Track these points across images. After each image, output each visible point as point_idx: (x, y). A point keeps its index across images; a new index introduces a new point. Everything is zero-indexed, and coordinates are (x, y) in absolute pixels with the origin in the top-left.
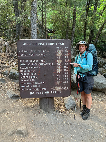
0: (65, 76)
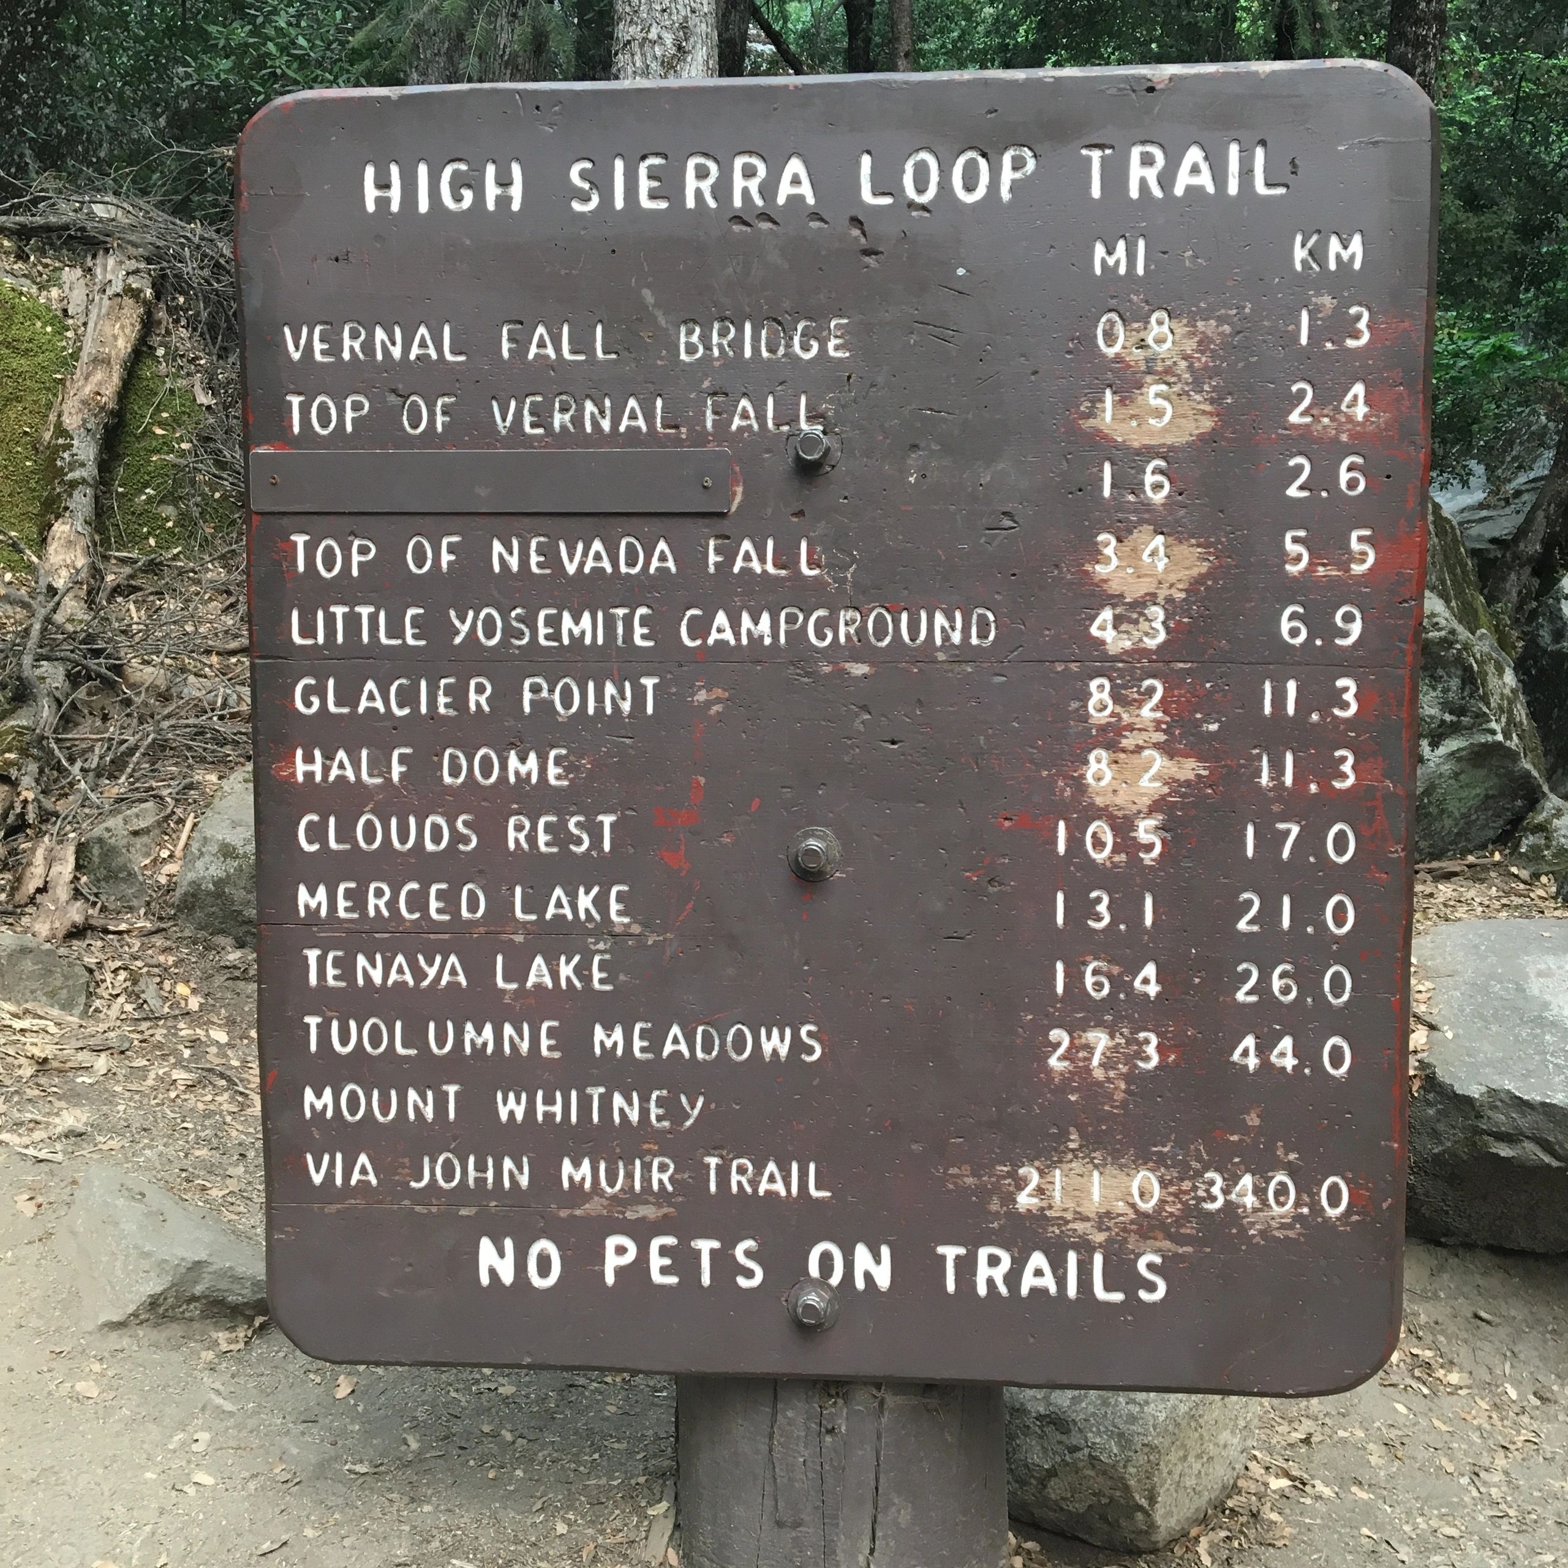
0: (1270, 912)
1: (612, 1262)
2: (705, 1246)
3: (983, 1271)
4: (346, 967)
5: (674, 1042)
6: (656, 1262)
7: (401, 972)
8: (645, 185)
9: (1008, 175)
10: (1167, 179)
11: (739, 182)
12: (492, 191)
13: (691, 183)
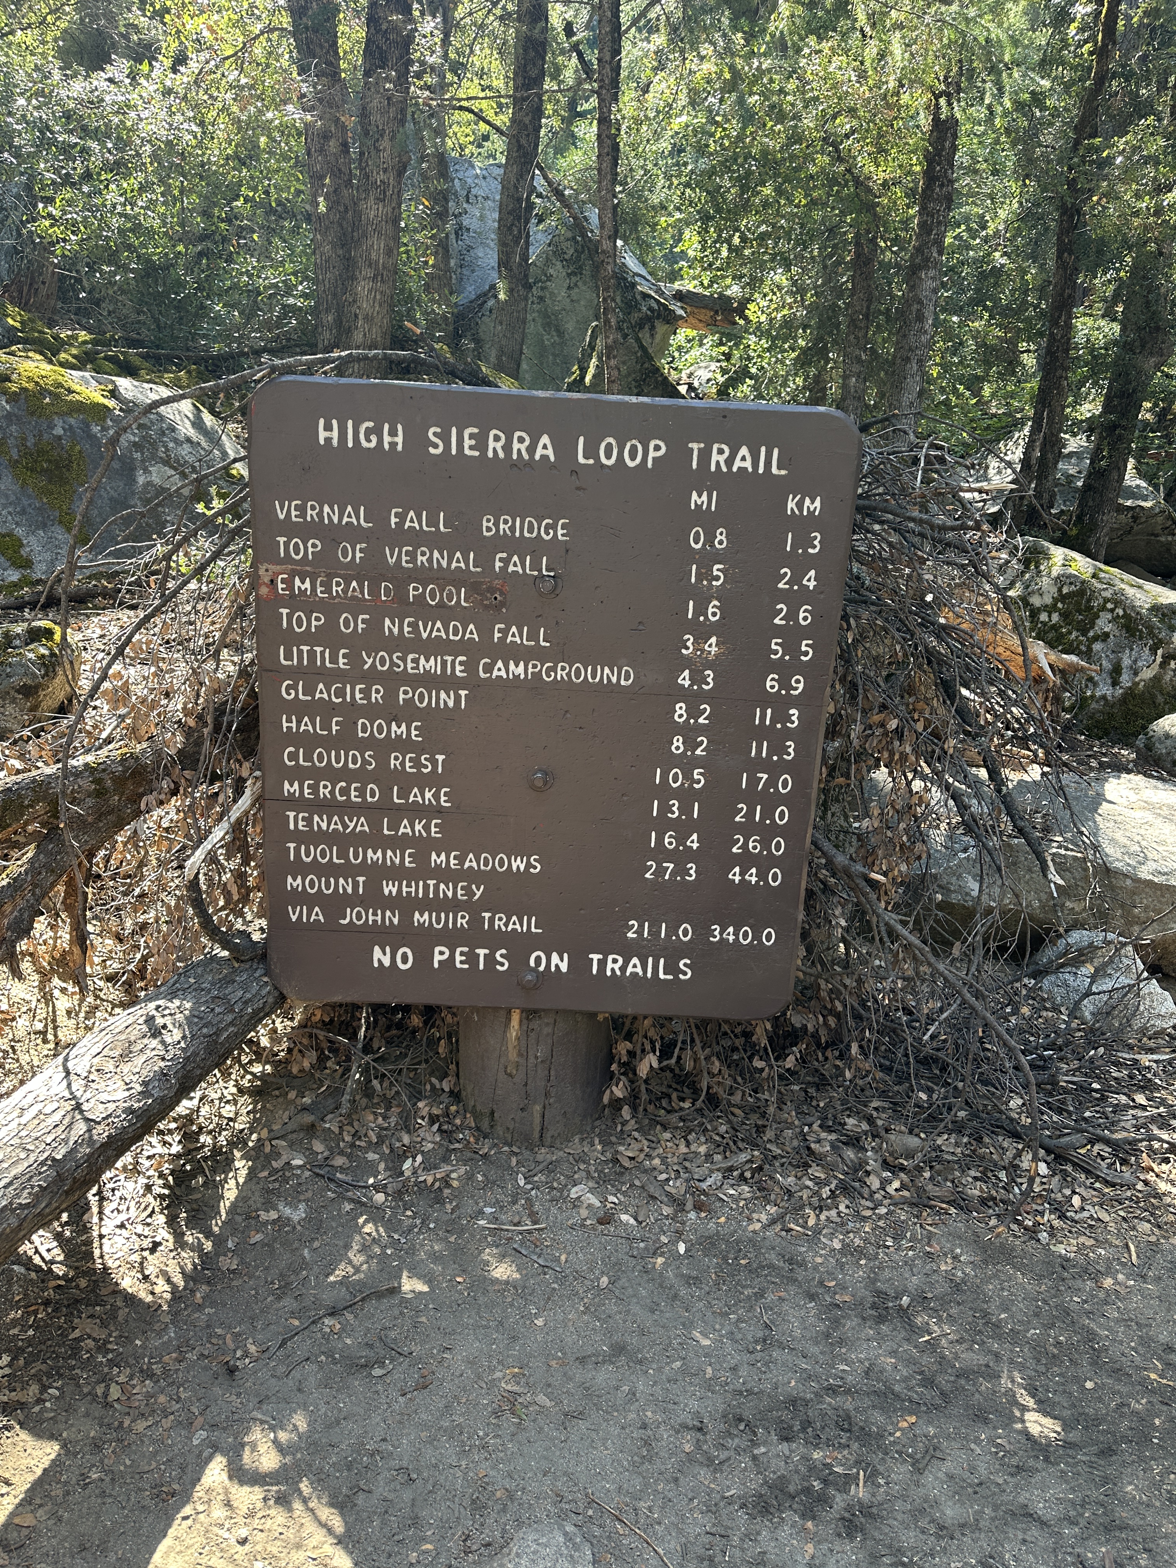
0: (751, 813)
1: (437, 958)
2: (482, 952)
3: (610, 965)
4: (309, 821)
5: (470, 862)
6: (458, 958)
7: (336, 825)
8: (467, 442)
9: (652, 454)
10: (730, 462)
11: (516, 446)
12: (387, 439)
13: (491, 444)
